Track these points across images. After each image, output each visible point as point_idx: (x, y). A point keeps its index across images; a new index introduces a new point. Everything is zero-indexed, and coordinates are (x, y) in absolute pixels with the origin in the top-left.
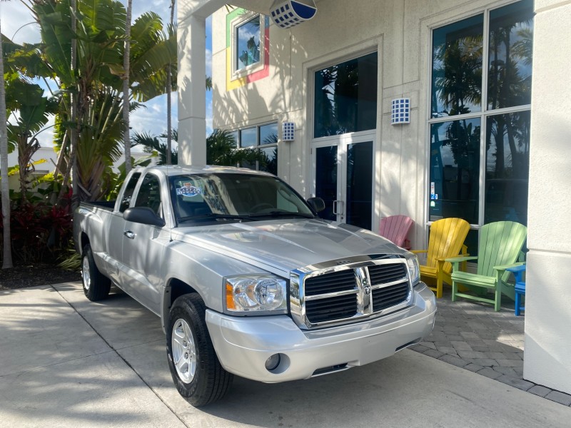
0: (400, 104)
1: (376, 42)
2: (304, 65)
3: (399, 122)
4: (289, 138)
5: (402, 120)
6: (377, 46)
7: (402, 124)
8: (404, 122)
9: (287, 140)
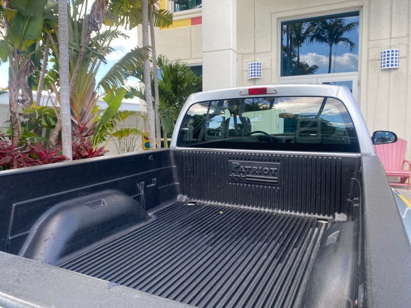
0: (390, 53)
1: (362, 4)
2: (273, 15)
3: (390, 67)
4: (255, 76)
5: (392, 65)
6: (362, 7)
7: (390, 69)
8: (394, 67)
9: (256, 77)
